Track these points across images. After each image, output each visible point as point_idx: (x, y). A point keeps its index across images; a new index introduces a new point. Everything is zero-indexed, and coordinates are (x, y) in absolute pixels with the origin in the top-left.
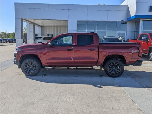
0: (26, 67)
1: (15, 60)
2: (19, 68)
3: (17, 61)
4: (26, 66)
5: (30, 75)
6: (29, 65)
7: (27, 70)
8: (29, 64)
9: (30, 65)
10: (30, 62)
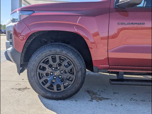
0: (41, 72)
1: (10, 49)
2: (20, 72)
3: (13, 52)
4: (44, 69)
5: (55, 96)
6: (51, 66)
7: (46, 81)
8: (51, 62)
9: (55, 65)
10: (57, 57)
